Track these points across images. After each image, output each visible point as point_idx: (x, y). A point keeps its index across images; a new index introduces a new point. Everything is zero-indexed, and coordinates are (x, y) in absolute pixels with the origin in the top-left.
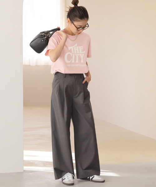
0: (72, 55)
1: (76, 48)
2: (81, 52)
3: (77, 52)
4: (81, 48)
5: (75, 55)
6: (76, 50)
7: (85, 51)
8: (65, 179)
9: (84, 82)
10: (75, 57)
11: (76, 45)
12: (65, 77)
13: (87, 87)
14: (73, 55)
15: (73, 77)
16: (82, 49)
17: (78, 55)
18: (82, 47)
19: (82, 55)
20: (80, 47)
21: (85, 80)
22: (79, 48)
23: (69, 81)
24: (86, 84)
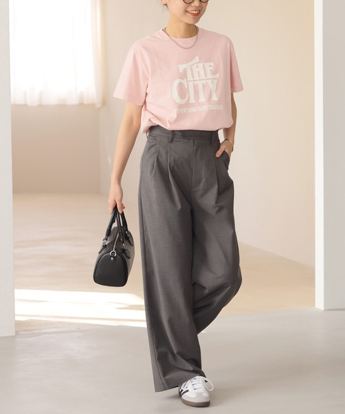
0: (188, 85)
1: (197, 67)
2: (210, 76)
3: (199, 77)
4: (210, 66)
5: (196, 82)
6: (199, 73)
7: (218, 75)
8: (187, 391)
9: (219, 154)
10: (195, 88)
11: (197, 59)
12: (172, 141)
13: (227, 168)
14: (191, 84)
15: (192, 140)
16: (212, 68)
17: (204, 82)
18: (212, 64)
19: (212, 82)
20: (207, 65)
21: (222, 148)
22: (204, 66)
23: (182, 149)
24: (226, 159)
